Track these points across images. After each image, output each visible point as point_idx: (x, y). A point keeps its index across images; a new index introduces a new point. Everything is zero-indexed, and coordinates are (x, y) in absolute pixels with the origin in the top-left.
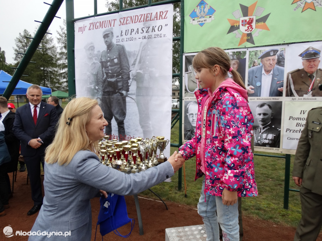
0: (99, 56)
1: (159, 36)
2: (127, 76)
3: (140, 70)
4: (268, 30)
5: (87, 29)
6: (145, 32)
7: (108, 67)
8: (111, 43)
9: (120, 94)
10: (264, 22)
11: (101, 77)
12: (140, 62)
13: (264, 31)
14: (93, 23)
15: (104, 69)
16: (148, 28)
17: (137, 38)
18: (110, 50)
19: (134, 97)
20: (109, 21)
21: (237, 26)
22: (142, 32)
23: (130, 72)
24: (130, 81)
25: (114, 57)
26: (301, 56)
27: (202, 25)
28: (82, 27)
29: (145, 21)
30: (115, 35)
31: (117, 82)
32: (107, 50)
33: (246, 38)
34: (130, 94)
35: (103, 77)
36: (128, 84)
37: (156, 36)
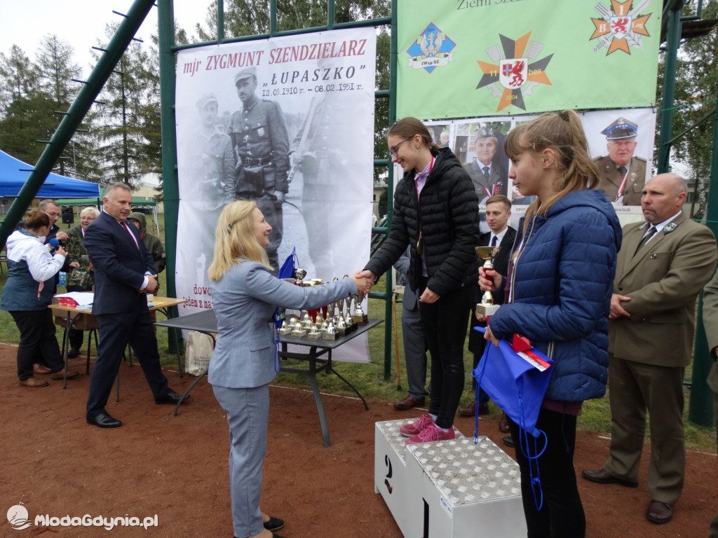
0: (228, 122)
1: (348, 87)
2: (284, 163)
3: (310, 150)
4: (549, 83)
5: (202, 67)
6: (321, 77)
7: (245, 144)
8: (252, 96)
9: (269, 198)
10: (543, 69)
11: (232, 165)
12: (310, 136)
13: (542, 85)
14: (215, 57)
15: (237, 147)
16: (326, 71)
17: (306, 90)
18: (249, 111)
19: (298, 203)
20: (250, 54)
21: (494, 74)
22: (315, 78)
23: (290, 154)
24: (290, 173)
25: (257, 125)
26: (605, 134)
27: (430, 70)
28: (191, 64)
29: (321, 56)
30: (260, 81)
31: (263, 173)
32: (244, 110)
33: (510, 97)
34: (290, 198)
35: (236, 164)
36: (287, 177)
37: (343, 88)
